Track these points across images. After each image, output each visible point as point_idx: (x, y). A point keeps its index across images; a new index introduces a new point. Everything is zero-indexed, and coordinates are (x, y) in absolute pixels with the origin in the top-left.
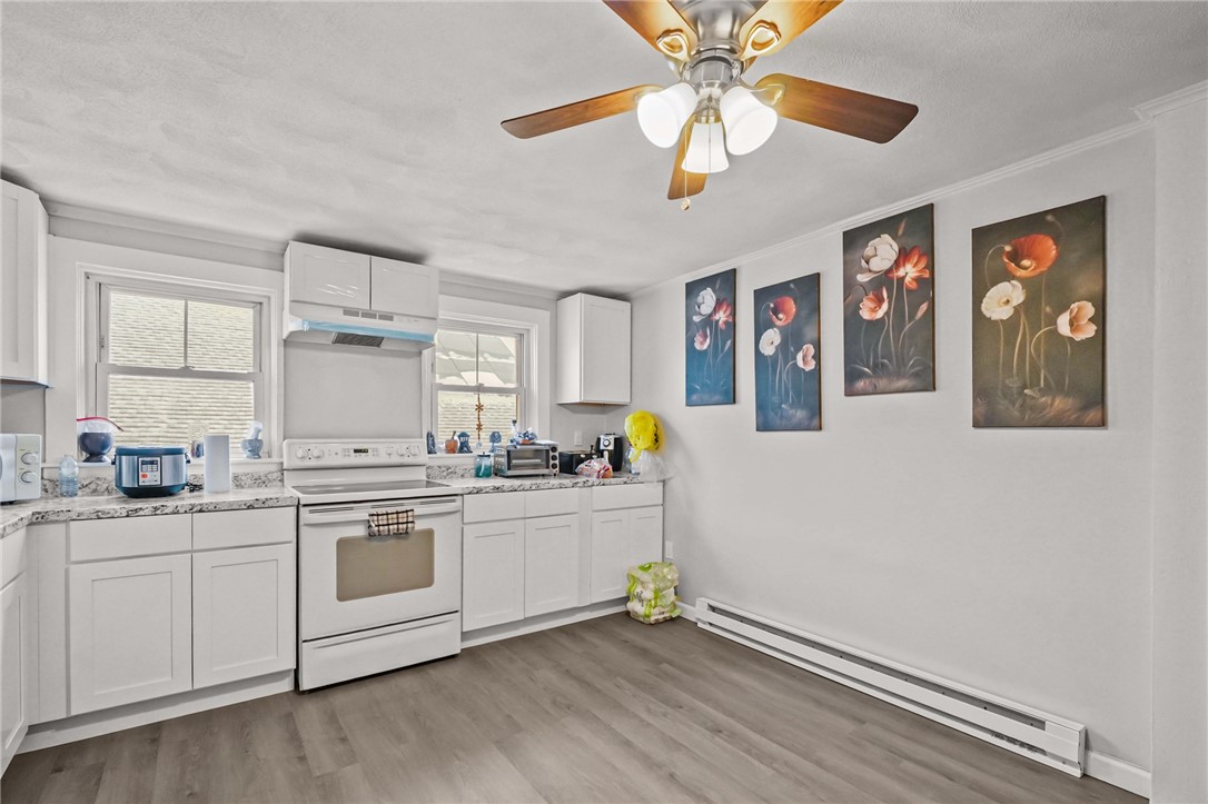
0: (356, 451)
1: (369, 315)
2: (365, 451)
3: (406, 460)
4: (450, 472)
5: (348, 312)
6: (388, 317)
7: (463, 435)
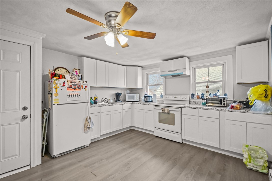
0: (174, 97)
1: (172, 71)
2: (176, 97)
3: (183, 99)
4: (196, 103)
5: (169, 71)
6: (176, 71)
7: (203, 94)
